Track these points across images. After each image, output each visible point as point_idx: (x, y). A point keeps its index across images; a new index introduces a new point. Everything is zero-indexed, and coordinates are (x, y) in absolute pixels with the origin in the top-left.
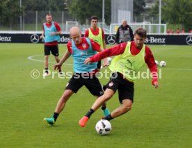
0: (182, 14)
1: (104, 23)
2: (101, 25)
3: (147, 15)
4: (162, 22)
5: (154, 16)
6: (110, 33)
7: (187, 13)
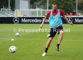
0: (63, 3)
1: (9, 9)
2: (8, 10)
3: (39, 4)
4: (49, 8)
5: (43, 4)
6: (15, 16)
7: (65, 2)
